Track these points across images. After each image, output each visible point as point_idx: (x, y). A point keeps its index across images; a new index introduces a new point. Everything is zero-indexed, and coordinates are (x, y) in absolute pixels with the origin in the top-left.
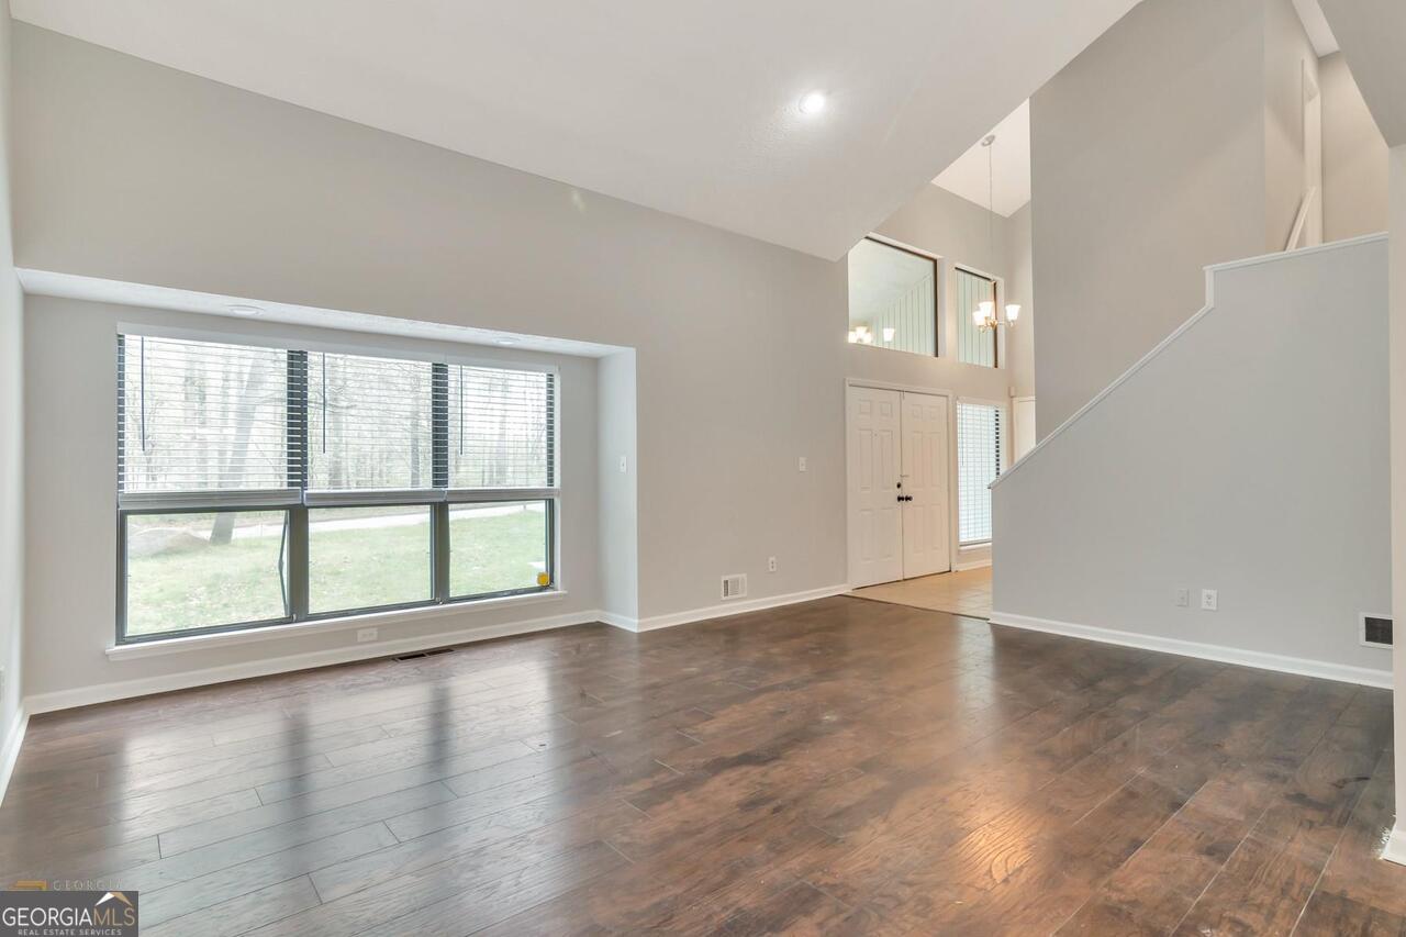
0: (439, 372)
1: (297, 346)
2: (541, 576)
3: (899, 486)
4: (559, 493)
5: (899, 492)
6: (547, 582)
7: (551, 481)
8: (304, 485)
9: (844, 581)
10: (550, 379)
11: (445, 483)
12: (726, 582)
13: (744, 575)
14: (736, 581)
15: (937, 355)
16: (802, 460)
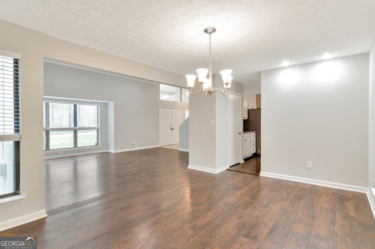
0: (75, 106)
1: (47, 102)
2: (96, 143)
3: (171, 127)
4: (99, 128)
5: (171, 128)
6: (97, 144)
7: (98, 126)
8: (49, 126)
9: (159, 145)
10: (98, 107)
11: (76, 126)
12: (132, 144)
13: (136, 143)
14: (134, 144)
15: (181, 101)
16: (149, 122)
